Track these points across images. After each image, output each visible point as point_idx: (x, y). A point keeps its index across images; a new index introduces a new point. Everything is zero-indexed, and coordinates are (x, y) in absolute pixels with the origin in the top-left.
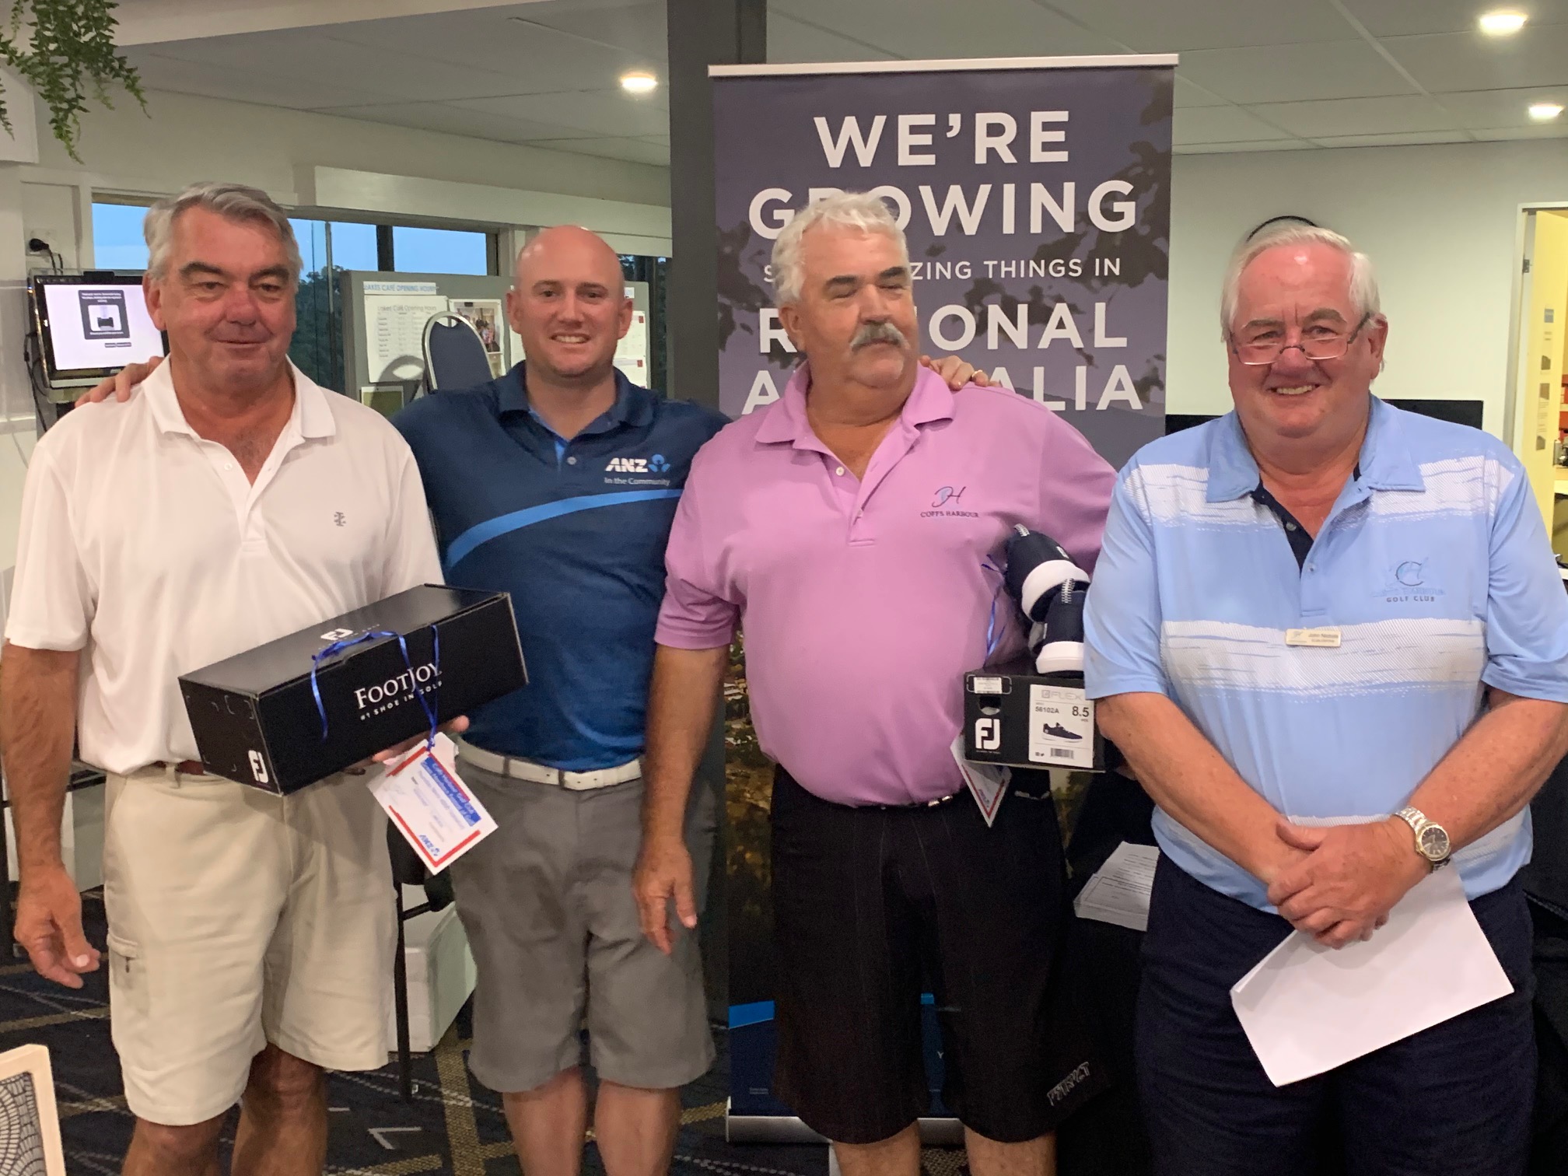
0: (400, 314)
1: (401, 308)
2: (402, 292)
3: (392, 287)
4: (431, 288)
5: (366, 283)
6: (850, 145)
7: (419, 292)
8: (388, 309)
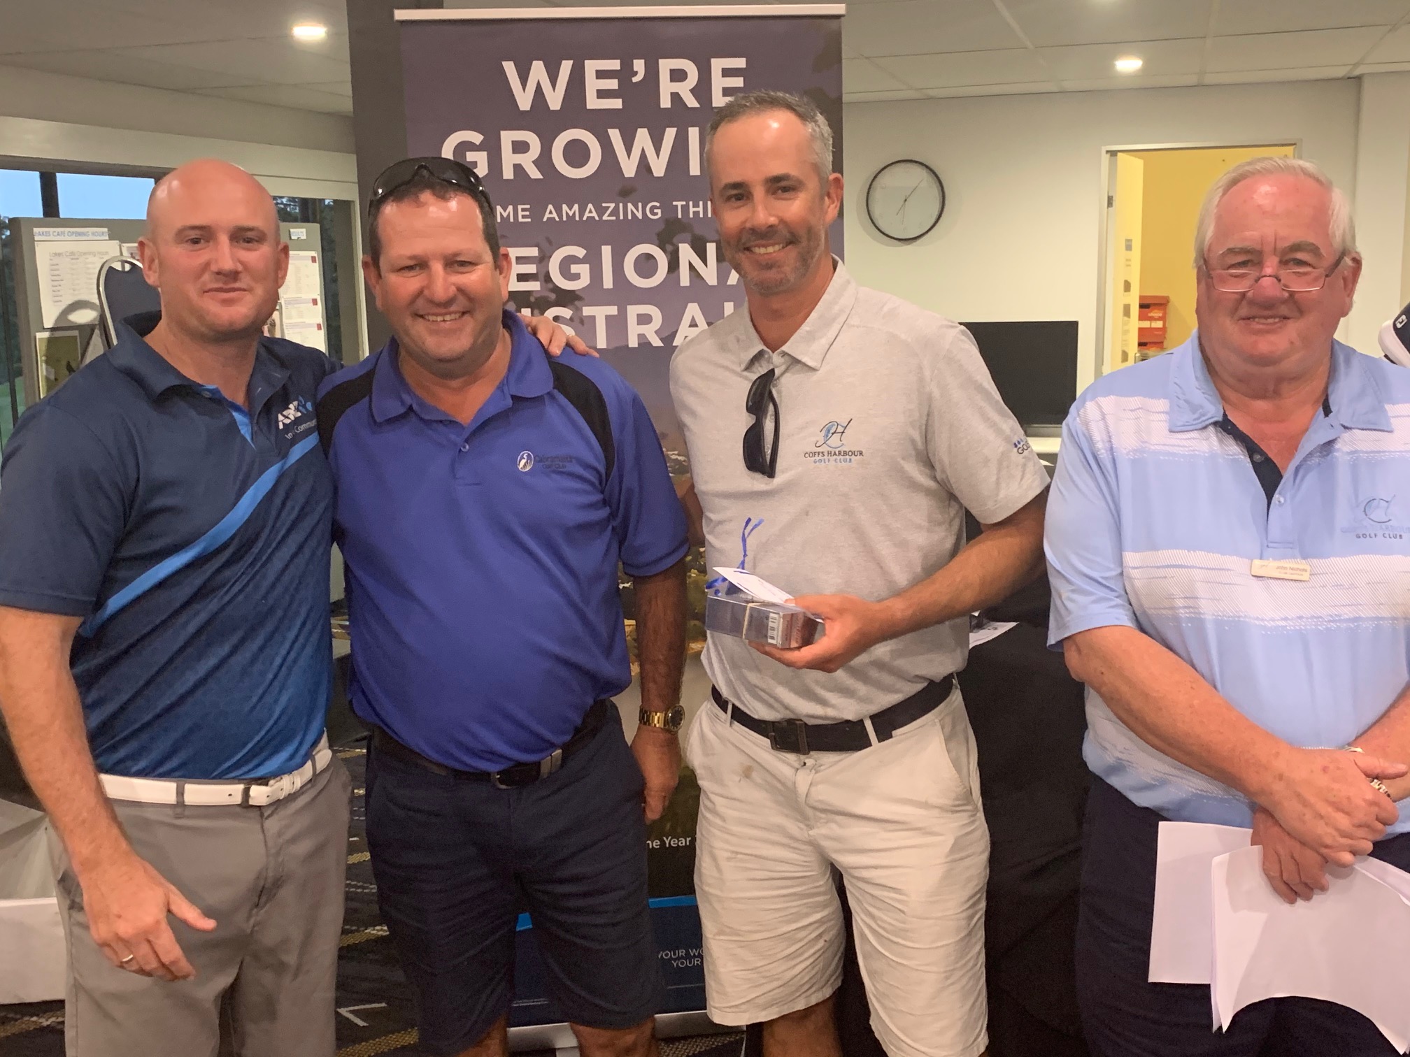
0: (72, 259)
1: (72, 253)
2: (73, 238)
3: (63, 233)
4: (103, 233)
5: (36, 230)
6: (539, 89)
7: (91, 237)
8: (60, 254)
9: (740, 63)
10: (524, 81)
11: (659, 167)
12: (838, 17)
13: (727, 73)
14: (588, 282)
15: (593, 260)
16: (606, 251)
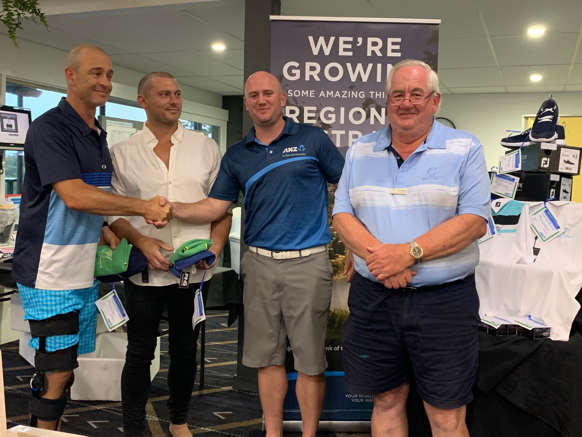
0: (119, 133)
1: (119, 131)
2: (120, 125)
3: (116, 123)
4: (130, 125)
5: (107, 121)
6: (321, 47)
7: (126, 126)
8: (115, 131)
9: (399, 40)
10: (316, 43)
11: (365, 78)
12: (438, 24)
13: (393, 44)
14: (334, 121)
15: (337, 113)
16: (342, 109)
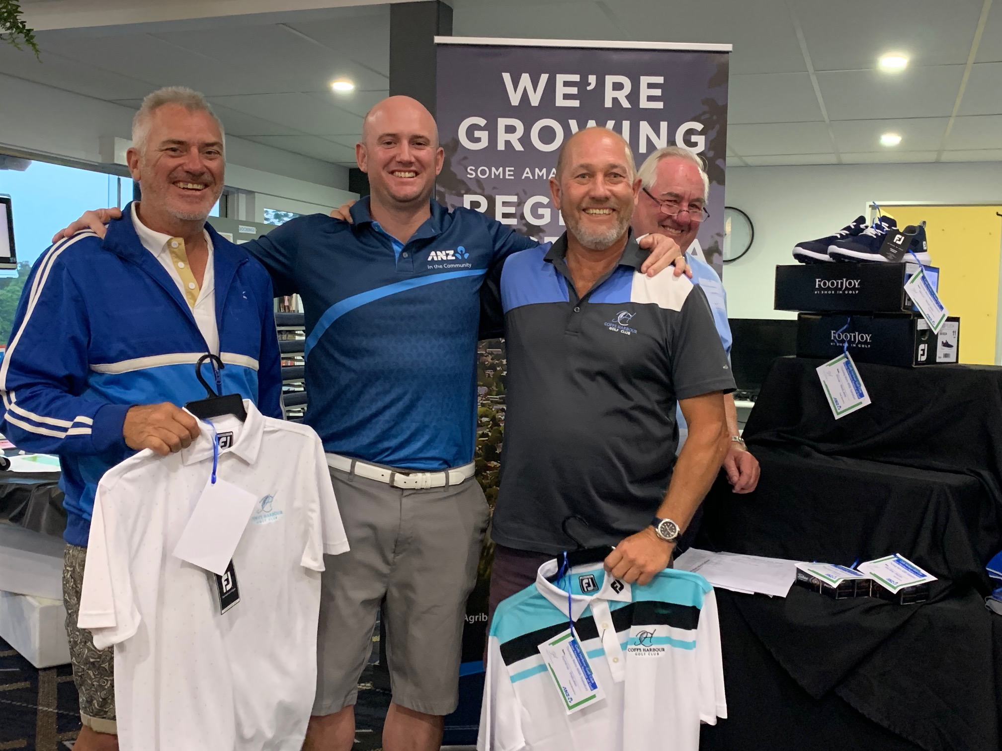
6: (525, 92)
9: (660, 80)
10: (516, 87)
12: (727, 52)
13: (651, 86)
14: (549, 220)
